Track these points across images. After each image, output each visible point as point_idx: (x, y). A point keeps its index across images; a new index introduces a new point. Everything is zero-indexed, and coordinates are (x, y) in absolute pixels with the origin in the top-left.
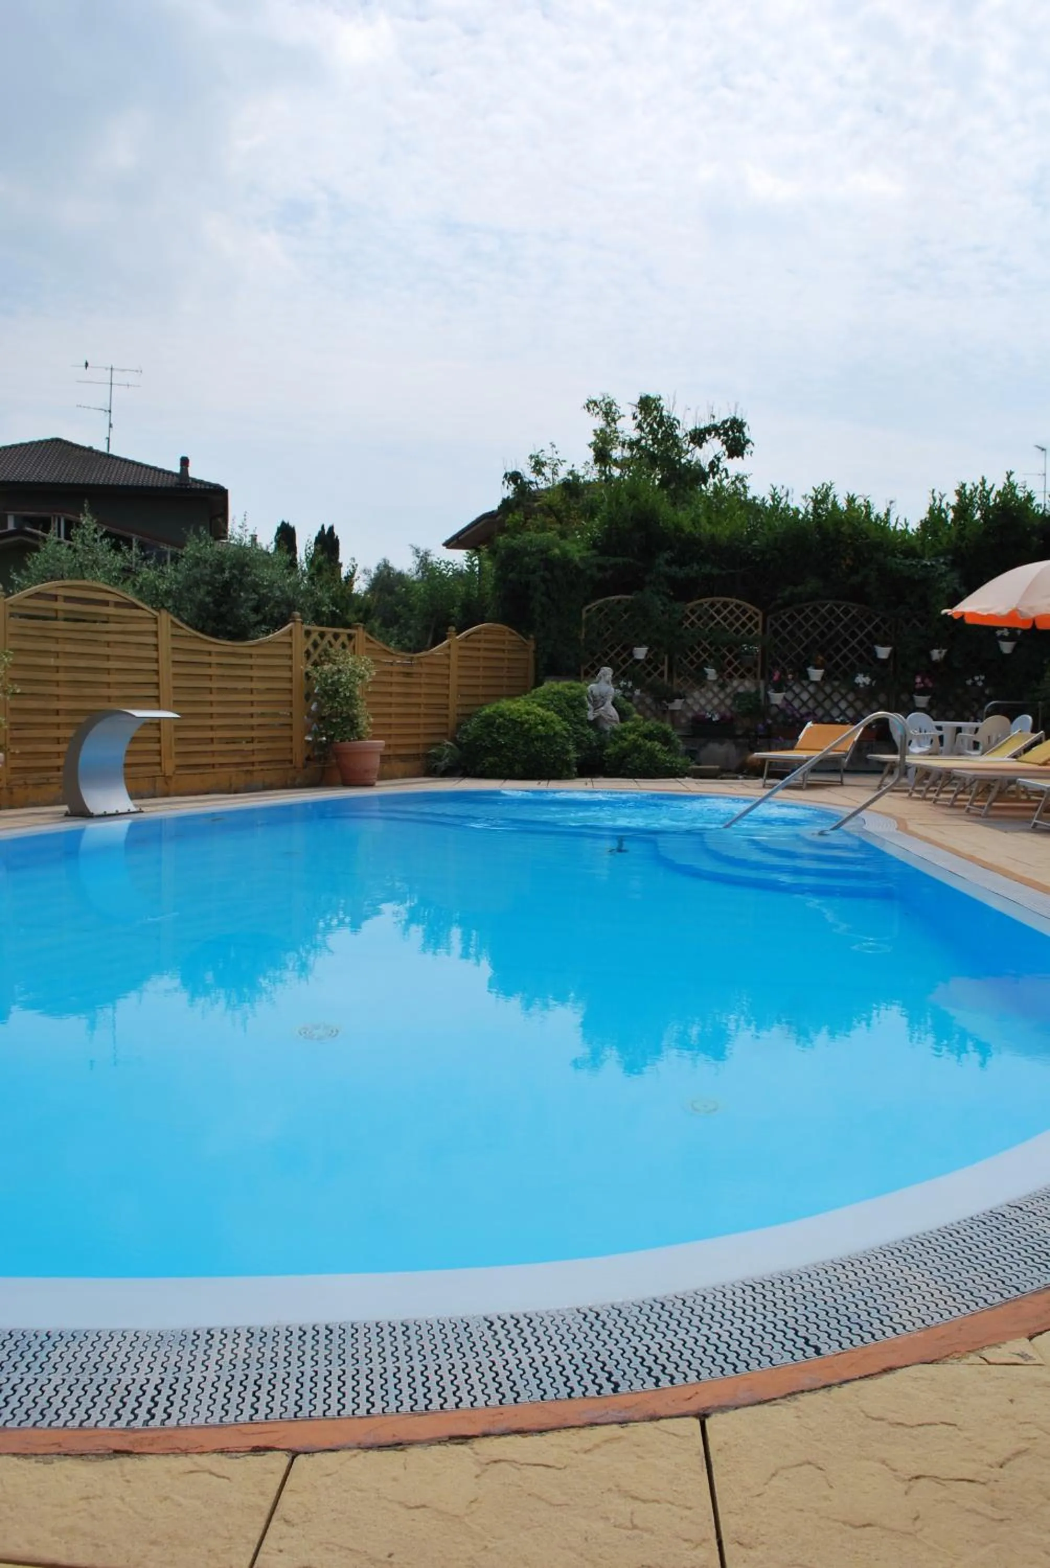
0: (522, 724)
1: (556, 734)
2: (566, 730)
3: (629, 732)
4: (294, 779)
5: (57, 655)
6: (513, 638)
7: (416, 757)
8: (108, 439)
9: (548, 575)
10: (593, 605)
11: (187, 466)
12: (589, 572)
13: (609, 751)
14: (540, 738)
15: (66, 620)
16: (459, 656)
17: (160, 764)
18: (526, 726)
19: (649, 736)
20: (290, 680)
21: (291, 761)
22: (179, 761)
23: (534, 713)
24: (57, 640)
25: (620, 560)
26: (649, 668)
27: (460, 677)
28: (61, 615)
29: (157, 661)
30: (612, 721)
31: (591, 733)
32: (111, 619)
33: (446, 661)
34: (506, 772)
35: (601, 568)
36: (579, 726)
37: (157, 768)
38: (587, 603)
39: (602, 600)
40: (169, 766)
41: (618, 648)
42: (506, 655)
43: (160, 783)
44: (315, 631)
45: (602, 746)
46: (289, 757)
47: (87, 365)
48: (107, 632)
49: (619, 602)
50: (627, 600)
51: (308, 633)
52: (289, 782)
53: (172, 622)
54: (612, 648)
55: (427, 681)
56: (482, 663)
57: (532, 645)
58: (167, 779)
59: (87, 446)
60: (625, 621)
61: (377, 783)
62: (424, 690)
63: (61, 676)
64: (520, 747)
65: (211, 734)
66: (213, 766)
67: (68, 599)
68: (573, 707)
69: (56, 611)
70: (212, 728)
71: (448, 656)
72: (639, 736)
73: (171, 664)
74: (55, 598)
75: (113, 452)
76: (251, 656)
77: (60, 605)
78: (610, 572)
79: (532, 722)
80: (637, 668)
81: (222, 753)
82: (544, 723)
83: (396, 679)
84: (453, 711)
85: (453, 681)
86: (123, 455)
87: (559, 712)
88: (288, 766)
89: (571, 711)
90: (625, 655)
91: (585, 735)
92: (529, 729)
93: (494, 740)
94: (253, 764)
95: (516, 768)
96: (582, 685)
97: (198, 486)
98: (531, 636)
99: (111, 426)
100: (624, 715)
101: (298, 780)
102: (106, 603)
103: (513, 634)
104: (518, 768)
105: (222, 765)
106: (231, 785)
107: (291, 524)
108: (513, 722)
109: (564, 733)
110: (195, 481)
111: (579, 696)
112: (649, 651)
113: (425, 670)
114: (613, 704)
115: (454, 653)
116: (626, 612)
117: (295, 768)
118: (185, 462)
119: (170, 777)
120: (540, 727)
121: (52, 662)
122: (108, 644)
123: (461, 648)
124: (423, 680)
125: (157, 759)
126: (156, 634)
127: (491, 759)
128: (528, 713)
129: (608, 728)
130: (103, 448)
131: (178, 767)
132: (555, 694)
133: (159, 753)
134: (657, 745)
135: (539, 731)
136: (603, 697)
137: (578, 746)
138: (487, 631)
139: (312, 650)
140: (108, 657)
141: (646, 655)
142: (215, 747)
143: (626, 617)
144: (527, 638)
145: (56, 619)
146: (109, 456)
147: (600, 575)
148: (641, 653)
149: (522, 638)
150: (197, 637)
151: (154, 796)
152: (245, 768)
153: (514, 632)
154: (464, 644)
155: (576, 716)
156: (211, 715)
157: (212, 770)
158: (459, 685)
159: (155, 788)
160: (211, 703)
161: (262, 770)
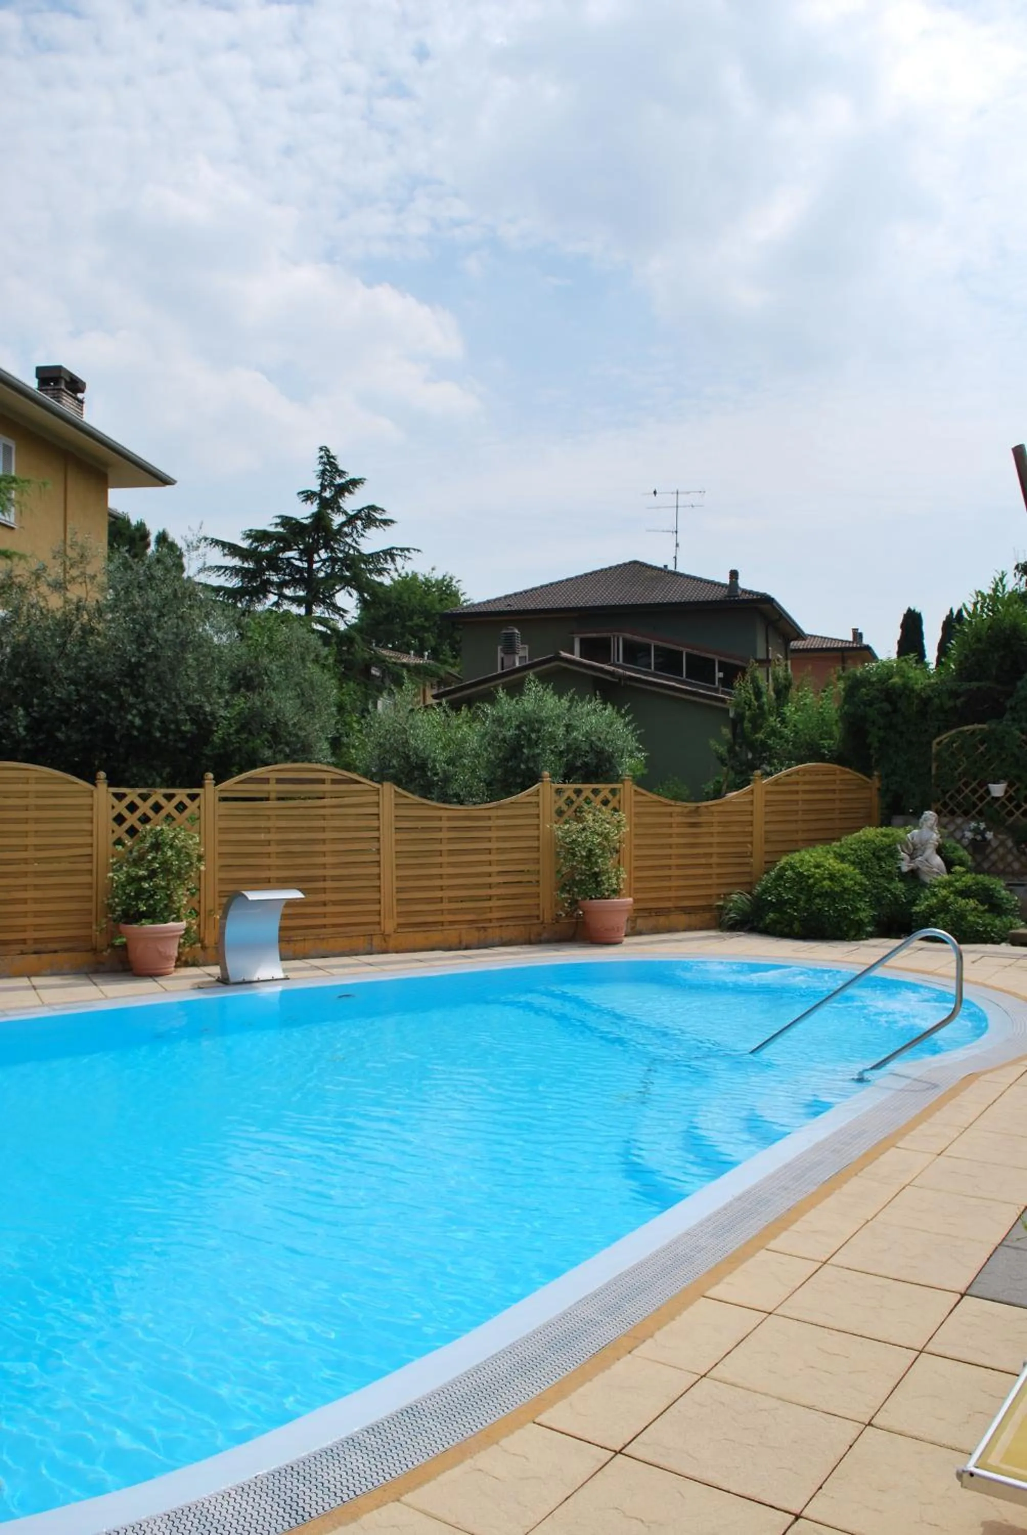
0: (809, 877)
1: (845, 889)
2: (861, 884)
3: (944, 888)
4: (539, 935)
5: (268, 830)
6: (847, 777)
7: (708, 908)
8: (675, 558)
9: (887, 706)
10: (944, 737)
11: (737, 579)
12: (936, 701)
13: (916, 909)
14: (823, 895)
15: (279, 799)
16: (767, 801)
17: (379, 923)
18: (811, 881)
19: (965, 893)
20: (538, 838)
21: (538, 917)
22: (402, 920)
23: (823, 866)
24: (268, 817)
25: (974, 685)
26: (1010, 806)
27: (766, 823)
28: (273, 795)
29: (378, 829)
30: (933, 872)
31: (899, 887)
32: (327, 795)
33: (749, 808)
34: (786, 930)
35: (954, 694)
36: (882, 881)
37: (377, 927)
38: (939, 734)
39: (953, 732)
40: (389, 925)
41: (974, 784)
42: (836, 796)
43: (377, 941)
44: (568, 789)
45: (913, 903)
46: (536, 913)
47: (655, 493)
48: (324, 807)
49: (973, 733)
50: (981, 729)
51: (559, 792)
52: (532, 937)
53: (396, 792)
54: (966, 784)
55: (720, 829)
56: (801, 806)
57: (876, 783)
58: (385, 936)
59: (661, 566)
60: (982, 753)
61: (626, 940)
62: (716, 839)
63: (272, 849)
64: (802, 903)
65: (439, 894)
66: (442, 923)
67: (280, 781)
68: (879, 859)
69: (269, 792)
70: (441, 888)
71: (752, 802)
72: (952, 892)
73: (394, 830)
74: (266, 781)
75: (681, 569)
76: (489, 818)
77: (272, 787)
78: (962, 699)
79: (817, 876)
80: (996, 805)
81: (451, 912)
82: (832, 877)
83: (675, 830)
84: (757, 861)
85: (759, 829)
86: (687, 572)
87: (859, 863)
88: (536, 921)
89: (875, 862)
90: (981, 791)
91: (889, 890)
92: (815, 884)
93: (780, 894)
94: (490, 920)
95: (795, 926)
96: (900, 832)
97: (746, 597)
98: (876, 773)
99: (677, 545)
100: (949, 864)
101: (545, 936)
102: (322, 781)
103: (848, 773)
104: (796, 926)
105: (452, 923)
106: (460, 942)
107: (918, 610)
108: (800, 874)
109: (857, 888)
110: (745, 591)
111: (890, 846)
112: (1008, 786)
113: (715, 819)
114: (939, 851)
115: (759, 799)
116: (982, 742)
117: (542, 923)
118: (734, 574)
119: (389, 935)
120: (826, 883)
121: (262, 837)
122: (324, 817)
123: (767, 793)
124: (715, 829)
125: (376, 919)
126: (377, 804)
127: (771, 915)
128: (818, 866)
129: (927, 879)
130: (671, 567)
131: (400, 925)
132: (865, 842)
133: (379, 913)
134: (972, 903)
135: (823, 887)
136: (924, 844)
137: (877, 902)
138: (806, 772)
139: (565, 808)
140: (323, 829)
141: (1006, 792)
142: (445, 906)
143: (982, 749)
144: (870, 776)
145: (267, 799)
146: (676, 574)
147: (950, 704)
148: (998, 790)
149: (860, 776)
150: (423, 804)
151: (370, 953)
152: (481, 925)
153: (847, 770)
154: (770, 788)
155: (881, 867)
156: (441, 876)
157: (440, 928)
158: (766, 832)
159: (371, 945)
160: (441, 865)
161: (501, 926)
